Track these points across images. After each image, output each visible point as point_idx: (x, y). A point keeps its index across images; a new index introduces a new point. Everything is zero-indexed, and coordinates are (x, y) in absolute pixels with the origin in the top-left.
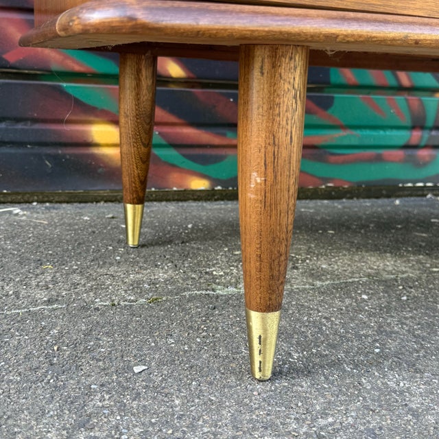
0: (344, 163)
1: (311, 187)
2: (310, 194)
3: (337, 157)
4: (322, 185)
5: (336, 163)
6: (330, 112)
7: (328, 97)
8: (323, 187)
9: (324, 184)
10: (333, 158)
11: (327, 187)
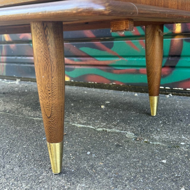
0: (120, 73)
1: (106, 84)
2: (108, 87)
3: (117, 71)
4: (110, 83)
5: (116, 73)
6: (112, 49)
7: (111, 43)
8: (111, 84)
9: (111, 83)
10: (115, 71)
11: (113, 84)
